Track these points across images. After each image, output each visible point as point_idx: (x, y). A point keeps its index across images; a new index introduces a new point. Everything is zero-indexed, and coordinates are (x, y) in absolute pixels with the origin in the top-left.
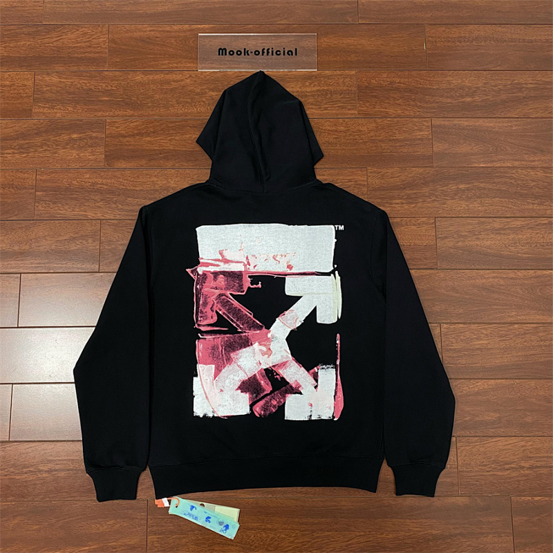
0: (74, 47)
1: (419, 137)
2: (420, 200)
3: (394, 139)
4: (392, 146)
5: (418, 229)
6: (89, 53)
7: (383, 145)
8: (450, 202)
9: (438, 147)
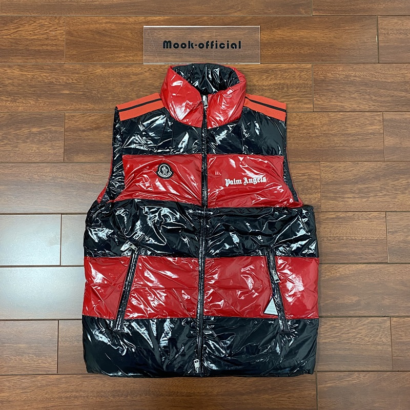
0: (32, 39)
1: (370, 131)
2: (372, 195)
3: (346, 134)
4: (344, 140)
5: (370, 223)
6: (47, 45)
7: (335, 139)
8: (400, 197)
9: (390, 141)
